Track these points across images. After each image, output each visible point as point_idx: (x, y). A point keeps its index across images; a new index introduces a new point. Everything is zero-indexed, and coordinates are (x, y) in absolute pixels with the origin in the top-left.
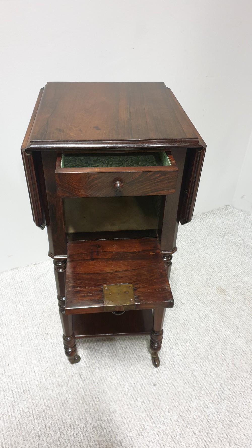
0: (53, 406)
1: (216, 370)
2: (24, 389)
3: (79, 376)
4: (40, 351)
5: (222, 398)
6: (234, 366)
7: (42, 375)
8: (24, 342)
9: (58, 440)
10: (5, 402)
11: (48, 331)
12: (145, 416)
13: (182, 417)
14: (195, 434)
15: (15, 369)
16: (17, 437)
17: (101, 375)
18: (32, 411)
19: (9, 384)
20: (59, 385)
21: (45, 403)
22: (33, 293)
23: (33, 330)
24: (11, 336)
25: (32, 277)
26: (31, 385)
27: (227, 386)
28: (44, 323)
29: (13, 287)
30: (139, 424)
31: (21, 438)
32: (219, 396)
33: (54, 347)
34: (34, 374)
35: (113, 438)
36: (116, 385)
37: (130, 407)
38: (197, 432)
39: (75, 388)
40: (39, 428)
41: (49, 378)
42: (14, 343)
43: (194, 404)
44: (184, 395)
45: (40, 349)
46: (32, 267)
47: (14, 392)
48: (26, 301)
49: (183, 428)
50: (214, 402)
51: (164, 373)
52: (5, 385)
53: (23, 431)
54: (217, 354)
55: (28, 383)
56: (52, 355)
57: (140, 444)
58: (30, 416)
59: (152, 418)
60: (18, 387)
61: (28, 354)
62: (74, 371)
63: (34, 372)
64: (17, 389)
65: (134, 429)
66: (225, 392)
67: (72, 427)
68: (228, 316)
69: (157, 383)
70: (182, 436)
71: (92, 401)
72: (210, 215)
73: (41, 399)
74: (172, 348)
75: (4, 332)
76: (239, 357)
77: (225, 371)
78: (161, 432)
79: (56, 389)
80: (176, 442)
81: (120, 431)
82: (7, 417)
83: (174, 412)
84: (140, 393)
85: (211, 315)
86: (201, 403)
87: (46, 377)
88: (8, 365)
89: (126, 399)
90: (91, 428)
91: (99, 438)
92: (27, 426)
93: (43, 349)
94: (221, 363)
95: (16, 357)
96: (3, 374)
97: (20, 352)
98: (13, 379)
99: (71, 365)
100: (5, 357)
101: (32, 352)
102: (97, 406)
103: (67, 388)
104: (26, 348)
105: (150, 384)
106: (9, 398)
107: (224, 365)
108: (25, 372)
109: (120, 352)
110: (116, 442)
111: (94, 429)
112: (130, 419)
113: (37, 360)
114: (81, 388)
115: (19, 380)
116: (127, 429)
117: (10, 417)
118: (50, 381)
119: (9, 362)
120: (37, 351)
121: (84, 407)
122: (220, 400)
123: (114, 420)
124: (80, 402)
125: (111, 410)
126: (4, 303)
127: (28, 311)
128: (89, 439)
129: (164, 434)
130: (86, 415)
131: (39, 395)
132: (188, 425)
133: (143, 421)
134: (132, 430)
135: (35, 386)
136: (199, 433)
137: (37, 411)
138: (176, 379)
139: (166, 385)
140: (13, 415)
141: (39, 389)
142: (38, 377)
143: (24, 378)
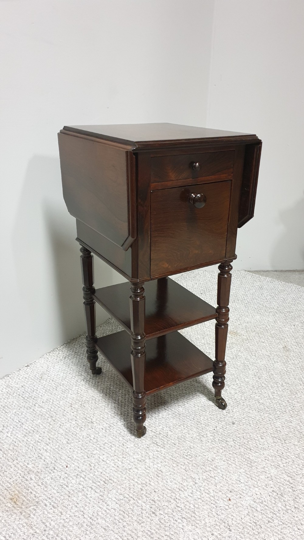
0: (148, 481)
1: (275, 392)
2: (104, 480)
3: (155, 445)
4: (95, 441)
5: (296, 410)
6: (287, 384)
8: (70, 439)
9: (177, 507)
10: (90, 500)
11: (90, 420)
12: (244, 451)
13: (276, 438)
14: (296, 445)
15: (78, 467)
16: (130, 525)
17: (177, 436)
18: (128, 495)
19: (82, 483)
20: (140, 461)
21: (137, 482)
22: (45, 393)
23: (72, 425)
24: (49, 439)
25: (33, 378)
27: (293, 400)
28: (80, 414)
29: (15, 394)
30: (244, 458)
31: (135, 523)
32: (293, 410)
33: (108, 431)
34: (104, 463)
35: (229, 480)
36: (198, 437)
37: (225, 449)
38: (296, 443)
39: (160, 456)
40: (148, 506)
41: (125, 459)
43: (278, 424)
44: (265, 421)
45: (94, 438)
46: (25, 369)
48: (43, 402)
49: (284, 445)
50: (293, 416)
51: (234, 411)
52: (77, 485)
53: (133, 517)
54: (267, 381)
56: (111, 439)
57: (257, 473)
58: (129, 500)
59: (251, 449)
61: (83, 448)
62: (146, 443)
63: (103, 461)
65: (243, 465)
66: (296, 405)
67: (183, 490)
68: (255, 350)
69: (235, 421)
70: (287, 451)
71: (185, 460)
72: (182, 280)
73: (130, 481)
74: (227, 390)
75: (37, 439)
76: (287, 376)
77: (284, 391)
78: (267, 456)
79: (139, 466)
80: (286, 458)
81: (231, 472)
82: (104, 512)
83: (267, 437)
84: (225, 434)
85: (240, 354)
86: (283, 421)
87: (120, 459)
88: (67, 467)
89: (217, 445)
90: (202, 482)
91: (216, 487)
92: (133, 510)
93: (97, 437)
94: (276, 385)
95: (70, 456)
97: (72, 450)
98: (84, 476)
99: (139, 439)
100: (57, 461)
101: (87, 445)
103: (151, 460)
104: (76, 444)
105: (229, 424)
106: (93, 495)
107: (279, 387)
109: (181, 410)
110: (234, 482)
111: (206, 481)
112: (232, 459)
114: (166, 454)
115: (91, 475)
116: (236, 468)
117: (108, 511)
118: (128, 462)
120: (91, 441)
121: (181, 468)
122: (296, 413)
123: (219, 466)
124: (174, 466)
125: (209, 459)
126: (16, 413)
127: (52, 410)
128: (207, 492)
129: (271, 457)
130: (189, 474)
131: (125, 478)
132: (285, 442)
133: (246, 455)
134: (241, 466)
135: (115, 473)
136: (299, 443)
137: (134, 493)
138: (249, 411)
139: (244, 419)
140: (109, 508)
141: (121, 473)
142: (111, 463)
143: (96, 471)
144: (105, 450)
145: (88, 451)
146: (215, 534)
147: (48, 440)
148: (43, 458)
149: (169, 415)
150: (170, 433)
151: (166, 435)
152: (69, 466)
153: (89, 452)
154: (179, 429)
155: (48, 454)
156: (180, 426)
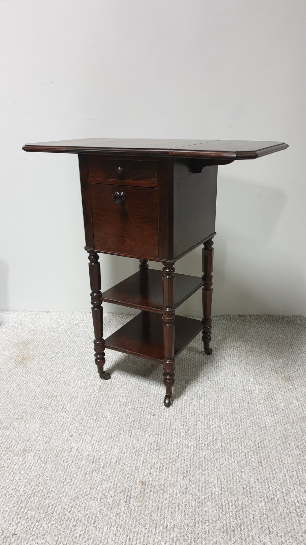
0: (65, 396)
3: (99, 387)
15: (59, 368)
18: (49, 393)
21: (61, 392)
34: (69, 375)
36: (122, 403)
39: (90, 393)
40: (45, 403)
47: (46, 379)
55: (60, 378)
58: (45, 395)
60: (52, 378)
62: (98, 383)
64: (50, 378)
67: (67, 412)
73: (61, 389)
79: (76, 388)
87: (75, 379)
90: (79, 419)
91: (79, 426)
95: (65, 362)
98: (53, 372)
102: (96, 409)
105: (151, 413)
108: (64, 372)
110: (90, 434)
111: (81, 420)
115: (56, 375)
118: (76, 383)
128: (72, 424)
130: (82, 410)
131: (62, 387)
135: (63, 382)
137: (52, 395)
146: (39, 438)
155: (61, 355)
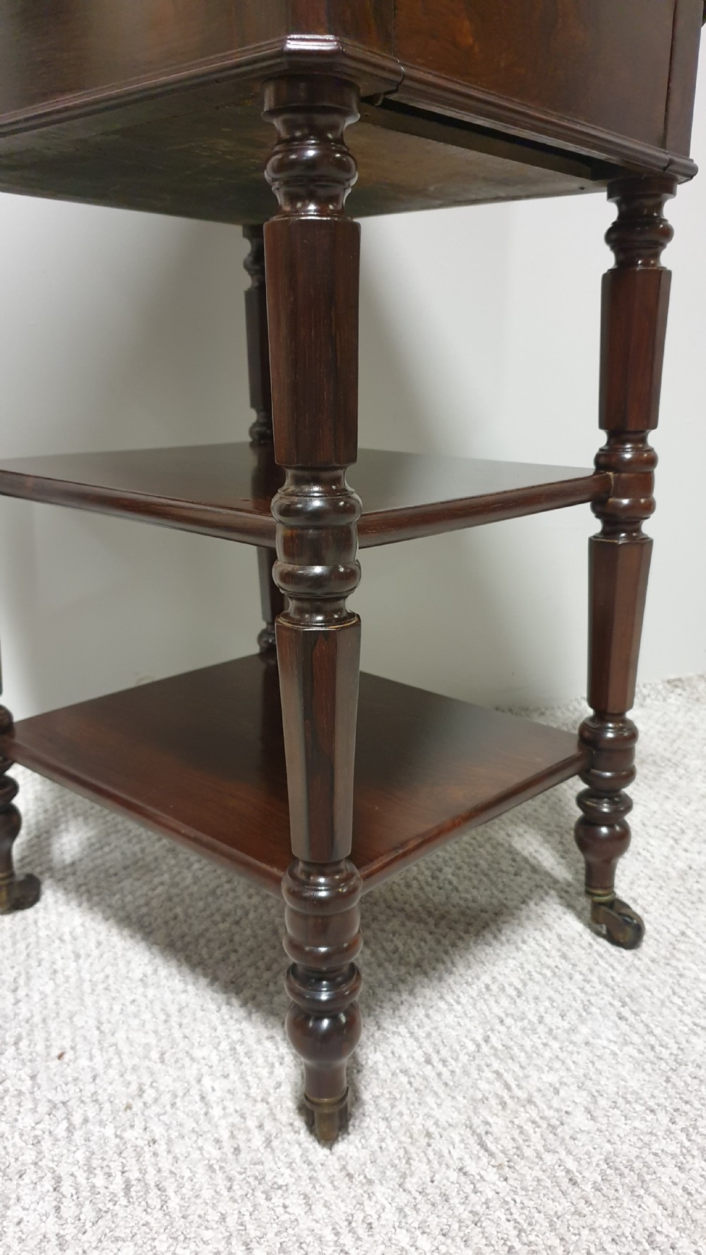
2: (134, 1176)
3: (472, 1141)
7: (243, 1116)
15: (94, 1078)
17: (608, 1147)
19: (46, 1144)
20: (350, 1176)
26: (176, 1159)
34: (198, 1107)
39: (455, 1201)
42: (109, 970)
47: (66, 1188)
52: (21, 1144)
55: (161, 1148)
60: (95, 1163)
61: (174, 1020)
62: (437, 1113)
63: (203, 1098)
64: (90, 1171)
73: (234, 1241)
75: (67, 930)
79: (329, 1194)
87: (268, 1126)
88: (60, 1057)
95: (105, 1027)
96: (20, 1093)
97: (132, 1009)
98: (77, 1120)
100: (49, 1021)
101: (199, 1014)
103: (402, 1198)
104: (168, 995)
106: (31, 1218)
108: (150, 1094)
113: (225, 1046)
114: (495, 1203)
115: (109, 1131)
119: (67, 1044)
131: (223, 1218)
135: (201, 1170)
141: (222, 1184)
142: (223, 1123)
143: (139, 1124)
144: (246, 1060)
145: (185, 1037)
147: (92, 945)
148: (21, 993)
149: (626, 1043)
150: (580, 1120)
151: (555, 1122)
152: (67, 1058)
153: (183, 1044)
154: (637, 1124)
155: (48, 988)
156: (652, 1111)
